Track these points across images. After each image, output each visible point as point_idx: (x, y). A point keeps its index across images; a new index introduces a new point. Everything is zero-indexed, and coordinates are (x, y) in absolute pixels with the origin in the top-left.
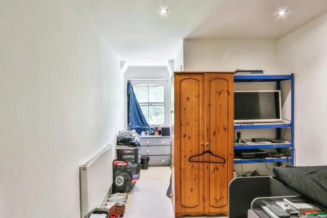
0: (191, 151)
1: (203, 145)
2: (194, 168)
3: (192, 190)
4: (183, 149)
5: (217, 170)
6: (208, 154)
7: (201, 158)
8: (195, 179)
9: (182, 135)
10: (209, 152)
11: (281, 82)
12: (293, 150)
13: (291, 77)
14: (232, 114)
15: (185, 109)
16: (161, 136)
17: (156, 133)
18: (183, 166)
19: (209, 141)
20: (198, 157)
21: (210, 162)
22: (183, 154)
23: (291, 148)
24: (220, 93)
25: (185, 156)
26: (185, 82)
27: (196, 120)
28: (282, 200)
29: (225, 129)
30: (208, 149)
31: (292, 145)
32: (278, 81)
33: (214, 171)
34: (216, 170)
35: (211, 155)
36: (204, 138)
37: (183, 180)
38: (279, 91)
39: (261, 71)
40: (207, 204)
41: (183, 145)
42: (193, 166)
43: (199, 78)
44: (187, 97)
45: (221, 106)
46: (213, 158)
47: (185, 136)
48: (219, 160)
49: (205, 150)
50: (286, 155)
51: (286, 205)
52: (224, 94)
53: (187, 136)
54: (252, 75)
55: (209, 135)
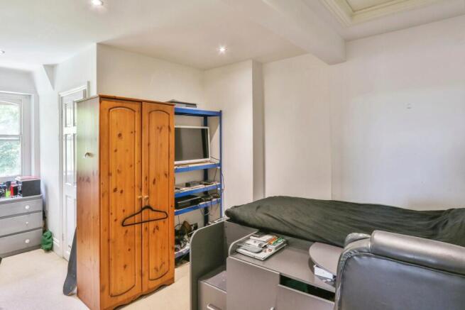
0: (124, 211)
1: (141, 199)
2: (128, 234)
3: (125, 267)
4: (113, 210)
5: (158, 229)
6: (146, 210)
7: (137, 218)
8: (129, 250)
9: (112, 190)
10: (149, 207)
11: (208, 118)
12: (221, 190)
13: (219, 114)
14: (172, 156)
15: (116, 151)
16: (19, 197)
17: (8, 193)
18: (112, 236)
19: (148, 192)
20: (133, 217)
21: (149, 221)
22: (113, 218)
23: (219, 189)
24: (161, 129)
25: (116, 220)
26: (116, 111)
27: (131, 166)
28: (248, 238)
29: (166, 175)
30: (147, 204)
31: (220, 186)
32: (206, 117)
33: (154, 232)
34: (156, 230)
35: (150, 211)
36: (141, 189)
37: (112, 256)
38: (208, 128)
39: (194, 105)
40: (145, 278)
41: (112, 204)
42: (126, 232)
43: (136, 107)
44: (118, 133)
45: (161, 145)
46: (152, 215)
47: (115, 190)
48: (160, 215)
49: (143, 206)
50: (215, 197)
51: (255, 242)
52: (165, 130)
53: (119, 190)
54: (188, 108)
55: (148, 185)
